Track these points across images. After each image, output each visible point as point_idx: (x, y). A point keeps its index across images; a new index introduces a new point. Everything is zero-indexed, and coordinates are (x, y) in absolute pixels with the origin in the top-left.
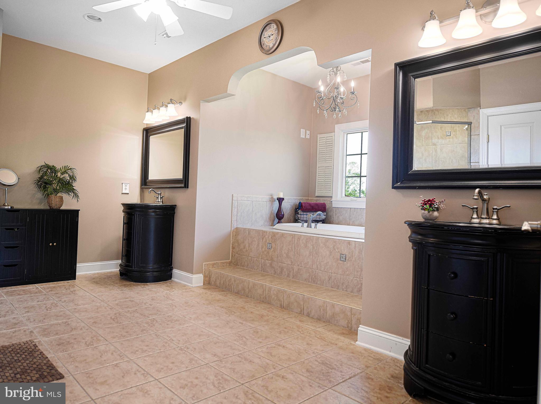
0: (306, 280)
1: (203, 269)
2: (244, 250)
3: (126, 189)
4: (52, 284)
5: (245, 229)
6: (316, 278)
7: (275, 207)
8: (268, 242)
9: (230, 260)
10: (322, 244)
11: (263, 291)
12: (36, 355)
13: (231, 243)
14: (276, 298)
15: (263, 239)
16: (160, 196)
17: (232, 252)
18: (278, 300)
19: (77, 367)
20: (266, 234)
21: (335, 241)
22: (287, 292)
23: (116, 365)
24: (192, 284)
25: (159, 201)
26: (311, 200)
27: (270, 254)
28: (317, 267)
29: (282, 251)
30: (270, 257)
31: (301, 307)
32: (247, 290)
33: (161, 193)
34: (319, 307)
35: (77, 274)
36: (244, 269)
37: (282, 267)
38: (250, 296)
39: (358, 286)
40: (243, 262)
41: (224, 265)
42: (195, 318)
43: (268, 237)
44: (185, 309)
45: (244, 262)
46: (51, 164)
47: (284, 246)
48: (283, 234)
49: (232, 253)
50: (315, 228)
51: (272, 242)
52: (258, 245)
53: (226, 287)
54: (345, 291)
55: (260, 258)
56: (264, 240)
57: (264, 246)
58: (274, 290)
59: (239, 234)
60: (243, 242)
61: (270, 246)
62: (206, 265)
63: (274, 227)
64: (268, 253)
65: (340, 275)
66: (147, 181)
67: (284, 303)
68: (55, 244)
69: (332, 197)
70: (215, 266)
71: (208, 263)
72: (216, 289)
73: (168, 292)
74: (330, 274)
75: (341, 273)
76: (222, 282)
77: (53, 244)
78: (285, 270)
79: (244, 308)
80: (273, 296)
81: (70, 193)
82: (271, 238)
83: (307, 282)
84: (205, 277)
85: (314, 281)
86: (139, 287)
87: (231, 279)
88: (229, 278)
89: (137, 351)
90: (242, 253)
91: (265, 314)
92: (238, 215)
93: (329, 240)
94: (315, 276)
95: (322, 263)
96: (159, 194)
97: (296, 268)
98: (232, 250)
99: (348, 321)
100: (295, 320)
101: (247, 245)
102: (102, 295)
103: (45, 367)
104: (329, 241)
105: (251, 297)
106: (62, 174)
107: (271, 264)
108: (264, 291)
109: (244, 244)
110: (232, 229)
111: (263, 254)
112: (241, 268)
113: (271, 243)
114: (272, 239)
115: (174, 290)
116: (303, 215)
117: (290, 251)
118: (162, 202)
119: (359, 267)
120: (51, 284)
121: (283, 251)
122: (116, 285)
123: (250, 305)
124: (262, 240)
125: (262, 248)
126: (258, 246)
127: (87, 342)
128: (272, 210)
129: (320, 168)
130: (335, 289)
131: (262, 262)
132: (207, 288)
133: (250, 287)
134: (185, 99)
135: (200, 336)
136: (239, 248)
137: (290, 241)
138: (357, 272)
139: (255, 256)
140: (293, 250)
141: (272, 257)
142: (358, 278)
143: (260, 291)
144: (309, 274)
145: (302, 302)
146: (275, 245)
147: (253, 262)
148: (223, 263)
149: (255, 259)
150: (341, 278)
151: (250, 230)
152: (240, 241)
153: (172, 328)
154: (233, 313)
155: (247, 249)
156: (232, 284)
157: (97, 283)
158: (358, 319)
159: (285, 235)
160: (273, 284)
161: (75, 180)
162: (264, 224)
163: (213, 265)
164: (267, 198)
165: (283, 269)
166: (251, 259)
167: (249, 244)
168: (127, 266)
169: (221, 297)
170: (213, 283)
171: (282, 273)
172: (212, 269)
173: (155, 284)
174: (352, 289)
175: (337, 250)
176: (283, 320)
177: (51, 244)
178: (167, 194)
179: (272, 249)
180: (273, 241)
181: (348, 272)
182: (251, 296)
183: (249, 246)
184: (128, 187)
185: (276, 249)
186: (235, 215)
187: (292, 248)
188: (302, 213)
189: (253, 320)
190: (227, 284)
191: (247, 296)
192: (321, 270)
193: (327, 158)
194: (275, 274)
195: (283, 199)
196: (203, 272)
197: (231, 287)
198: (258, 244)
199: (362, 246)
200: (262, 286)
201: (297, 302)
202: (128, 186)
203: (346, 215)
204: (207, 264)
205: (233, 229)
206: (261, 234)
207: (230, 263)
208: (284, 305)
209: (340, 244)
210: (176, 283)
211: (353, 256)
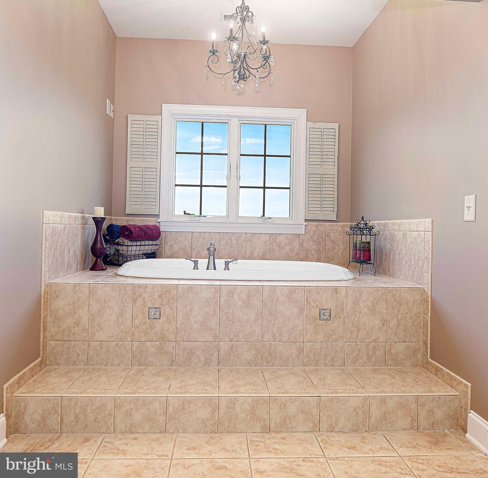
0: (249, 363)
1: (4, 400)
2: (76, 329)
6: (271, 356)
8: (150, 306)
9: (40, 359)
10: (283, 298)
11: (213, 411)
13: (42, 320)
14: (249, 416)
15: (135, 301)
21: (308, 290)
26: (117, 220)
27: (158, 328)
28: (274, 336)
29: (188, 320)
30: (156, 334)
34: (355, 410)
37: (191, 350)
39: (354, 355)
40: (76, 354)
41: (33, 373)
43: (151, 296)
45: (78, 354)
47: (195, 309)
48: (190, 288)
49: (43, 341)
50: (207, 269)
51: (161, 304)
52: (121, 315)
53: (86, 427)
54: (329, 366)
55: (129, 339)
56: (139, 302)
57: (137, 316)
61: (158, 313)
62: (9, 387)
64: (151, 327)
65: (322, 342)
69: (158, 216)
74: (300, 344)
75: (322, 339)
78: (198, 353)
80: (243, 415)
82: (160, 296)
83: (252, 366)
85: (267, 362)
92: (50, 256)
93: (296, 288)
94: (270, 354)
95: (284, 329)
97: (224, 346)
98: (42, 336)
99: (413, 418)
101: (86, 318)
104: (297, 291)
107: (160, 349)
108: (216, 410)
109: (75, 317)
111: (136, 332)
113: (160, 306)
114: (162, 298)
116: (132, 246)
117: (210, 317)
119: (353, 325)
121: (191, 319)
124: (131, 304)
125: (133, 319)
126: (122, 317)
129: (132, 169)
130: (310, 366)
131: (134, 346)
137: (210, 299)
138: (351, 333)
139: (112, 337)
140: (217, 315)
141: (162, 334)
142: (353, 342)
143: (203, 413)
144: (255, 352)
145: (315, 410)
146: (172, 309)
147: (107, 351)
148: (32, 369)
149: (113, 344)
150: (321, 348)
151: (93, 286)
155: (85, 327)
156: (110, 414)
158: (429, 411)
159: (196, 289)
162: (77, 268)
163: (19, 381)
164: (80, 217)
165: (194, 353)
166: (101, 345)
167: (92, 315)
170: (33, 426)
171: (190, 360)
174: (343, 361)
175: (313, 304)
179: (163, 319)
180: (165, 302)
181: (334, 337)
183: (92, 320)
185: (173, 317)
187: (214, 311)
188: (130, 243)
192: (283, 341)
193: (147, 153)
194: (172, 365)
196: (5, 407)
197: (105, 422)
198: (122, 312)
199: (358, 293)
203: (186, 243)
205: (44, 287)
207: (41, 364)
208: (272, 426)
209: (318, 293)
211: (343, 310)
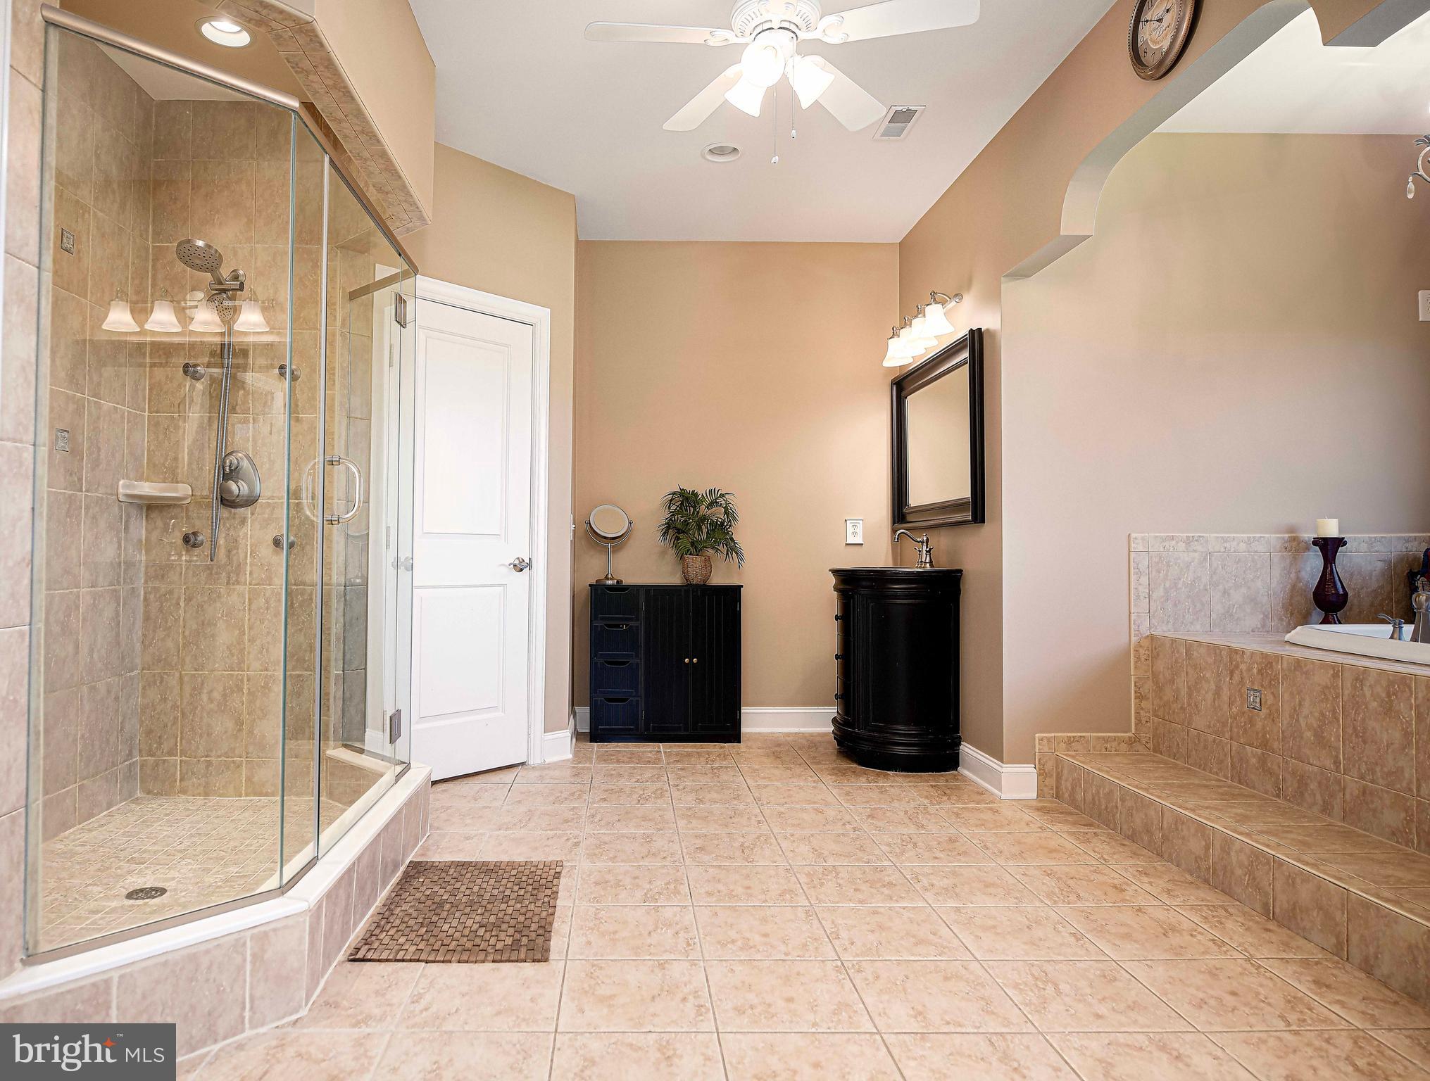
1: (1037, 751)
2: (1175, 705)
3: (855, 534)
4: (691, 747)
5: (1174, 641)
7: (1309, 569)
8: (1248, 685)
9: (1129, 734)
11: (1207, 848)
12: (541, 895)
13: (1133, 683)
15: (1232, 673)
16: (925, 547)
17: (1136, 710)
18: (1257, 886)
19: (589, 943)
20: (1242, 656)
22: (1285, 867)
23: (662, 965)
24: (1000, 790)
25: (923, 560)
27: (1259, 725)
29: (1297, 720)
30: (1257, 733)
31: (1338, 929)
32: (1158, 835)
33: (928, 540)
35: (743, 730)
36: (1175, 767)
37: (1302, 776)
38: (1166, 856)
40: (1176, 743)
41: (1108, 745)
42: (944, 889)
43: (1249, 669)
44: (936, 858)
45: (1178, 744)
46: (689, 489)
47: (1307, 703)
48: (1298, 664)
49: (1137, 713)
51: (1262, 686)
52: (1218, 693)
53: (1100, 815)
55: (1227, 735)
56: (1236, 678)
57: (1235, 698)
58: (1241, 850)
59: (1158, 655)
60: (1172, 681)
61: (1258, 700)
62: (1045, 742)
63: (1288, 637)
64: (1251, 721)
66: (904, 510)
67: (1278, 904)
68: (695, 660)
70: (1076, 746)
71: (1053, 735)
72: (1070, 814)
73: (926, 801)
76: (1089, 797)
77: (691, 660)
78: (1313, 786)
79: (1123, 890)
80: (1239, 872)
81: (721, 548)
82: (1260, 671)
84: (1042, 774)
86: (863, 779)
87: (1111, 791)
88: (1107, 790)
89: (733, 941)
90: (1169, 713)
91: (1186, 925)
92: (1154, 596)
96: (922, 542)
97: (1352, 786)
98: (1135, 705)
100: (1295, 972)
101: (1184, 691)
102: (766, 786)
103: (534, 927)
105: (1170, 860)
106: (711, 505)
107: (1263, 760)
108: (1209, 848)
109: (1174, 688)
110: (1134, 639)
111: (1234, 725)
112: (1166, 763)
113: (1260, 688)
114: (1262, 675)
115: (945, 798)
117: (1329, 722)
118: (931, 562)
120: (689, 748)
121: (1301, 719)
122: (813, 767)
123: (1151, 883)
124: (1228, 679)
125: (1231, 704)
126: (1219, 698)
127: (651, 890)
128: (1298, 579)
131: (1234, 748)
132: (1045, 807)
133: (1165, 825)
134: (969, 286)
135: (920, 942)
136: (1161, 698)
137: (1327, 687)
139: (1209, 727)
140: (1338, 721)
141: (1264, 736)
143: (1196, 845)
144: (1405, 815)
145: (1340, 912)
146: (1274, 696)
147: (1206, 747)
148: (1106, 740)
149: (1211, 738)
151: (1189, 645)
152: (1161, 676)
153: (861, 902)
154: (1073, 898)
155: (1184, 704)
156: (1117, 807)
157: (777, 756)
159: (1305, 666)
160: (1243, 828)
161: (735, 519)
162: (1263, 626)
163: (1070, 742)
164: (1274, 539)
165: (1306, 784)
166: (1199, 736)
167: (1189, 688)
168: (846, 723)
169: (1069, 843)
170: (1067, 795)
171: (1302, 794)
172: (1066, 755)
173: (905, 776)
176: (1242, 962)
177: (687, 660)
178: (942, 541)
179: (1264, 711)
180: (1266, 683)
182: (1170, 855)
183: (1190, 696)
184: (860, 530)
185: (1277, 710)
186: (1142, 598)
187: (1334, 711)
189: (1127, 937)
190: (1103, 807)
191: (1158, 855)
194: (1278, 796)
195: (1340, 542)
196: (1037, 760)
197: (1114, 816)
198: (1218, 689)
200: (1201, 828)
201: (1320, 908)
202: (860, 524)
204: (1049, 740)
205: (1136, 638)
206: (1226, 659)
207: (1131, 742)
208: (1277, 910)
210: (965, 779)
